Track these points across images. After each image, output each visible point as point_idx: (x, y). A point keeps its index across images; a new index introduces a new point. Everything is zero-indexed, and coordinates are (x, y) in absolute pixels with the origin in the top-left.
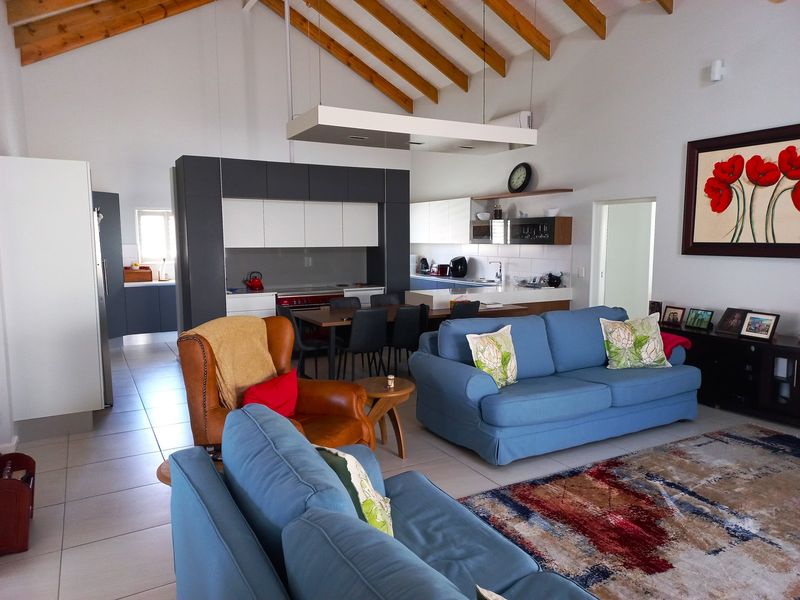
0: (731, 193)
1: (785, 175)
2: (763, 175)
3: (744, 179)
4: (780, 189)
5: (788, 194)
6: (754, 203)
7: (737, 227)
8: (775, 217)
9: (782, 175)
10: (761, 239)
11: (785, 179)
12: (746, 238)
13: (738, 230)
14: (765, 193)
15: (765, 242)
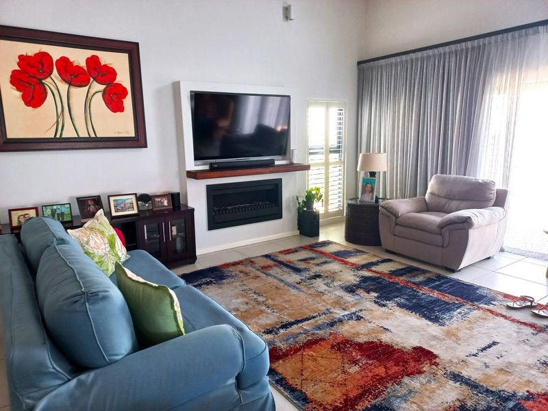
0: (45, 89)
1: (94, 79)
2: (74, 75)
3: (56, 77)
4: (92, 91)
5: (100, 96)
6: (71, 101)
7: (57, 122)
8: (92, 115)
9: (92, 79)
10: (84, 134)
11: (95, 83)
12: (69, 133)
13: (59, 125)
14: (79, 93)
15: (88, 136)
